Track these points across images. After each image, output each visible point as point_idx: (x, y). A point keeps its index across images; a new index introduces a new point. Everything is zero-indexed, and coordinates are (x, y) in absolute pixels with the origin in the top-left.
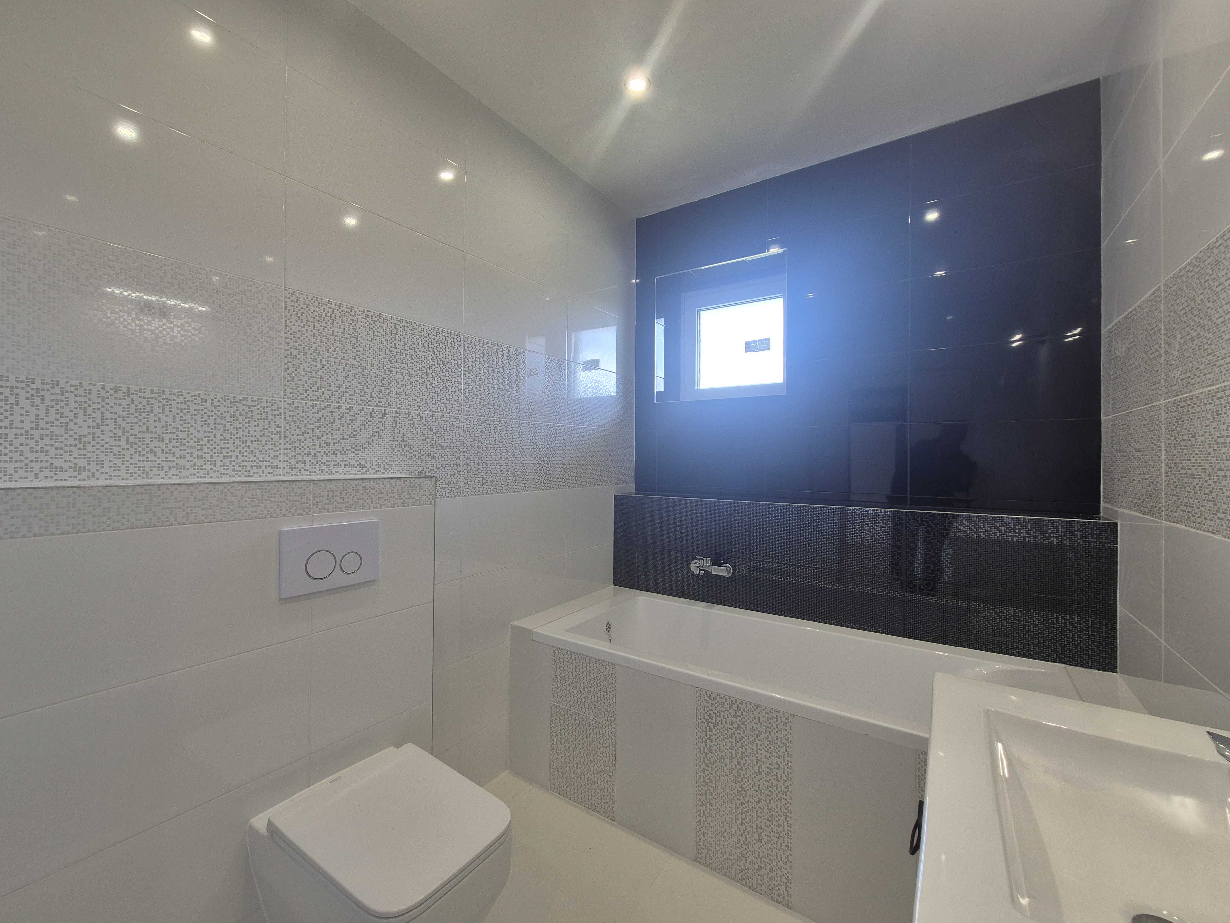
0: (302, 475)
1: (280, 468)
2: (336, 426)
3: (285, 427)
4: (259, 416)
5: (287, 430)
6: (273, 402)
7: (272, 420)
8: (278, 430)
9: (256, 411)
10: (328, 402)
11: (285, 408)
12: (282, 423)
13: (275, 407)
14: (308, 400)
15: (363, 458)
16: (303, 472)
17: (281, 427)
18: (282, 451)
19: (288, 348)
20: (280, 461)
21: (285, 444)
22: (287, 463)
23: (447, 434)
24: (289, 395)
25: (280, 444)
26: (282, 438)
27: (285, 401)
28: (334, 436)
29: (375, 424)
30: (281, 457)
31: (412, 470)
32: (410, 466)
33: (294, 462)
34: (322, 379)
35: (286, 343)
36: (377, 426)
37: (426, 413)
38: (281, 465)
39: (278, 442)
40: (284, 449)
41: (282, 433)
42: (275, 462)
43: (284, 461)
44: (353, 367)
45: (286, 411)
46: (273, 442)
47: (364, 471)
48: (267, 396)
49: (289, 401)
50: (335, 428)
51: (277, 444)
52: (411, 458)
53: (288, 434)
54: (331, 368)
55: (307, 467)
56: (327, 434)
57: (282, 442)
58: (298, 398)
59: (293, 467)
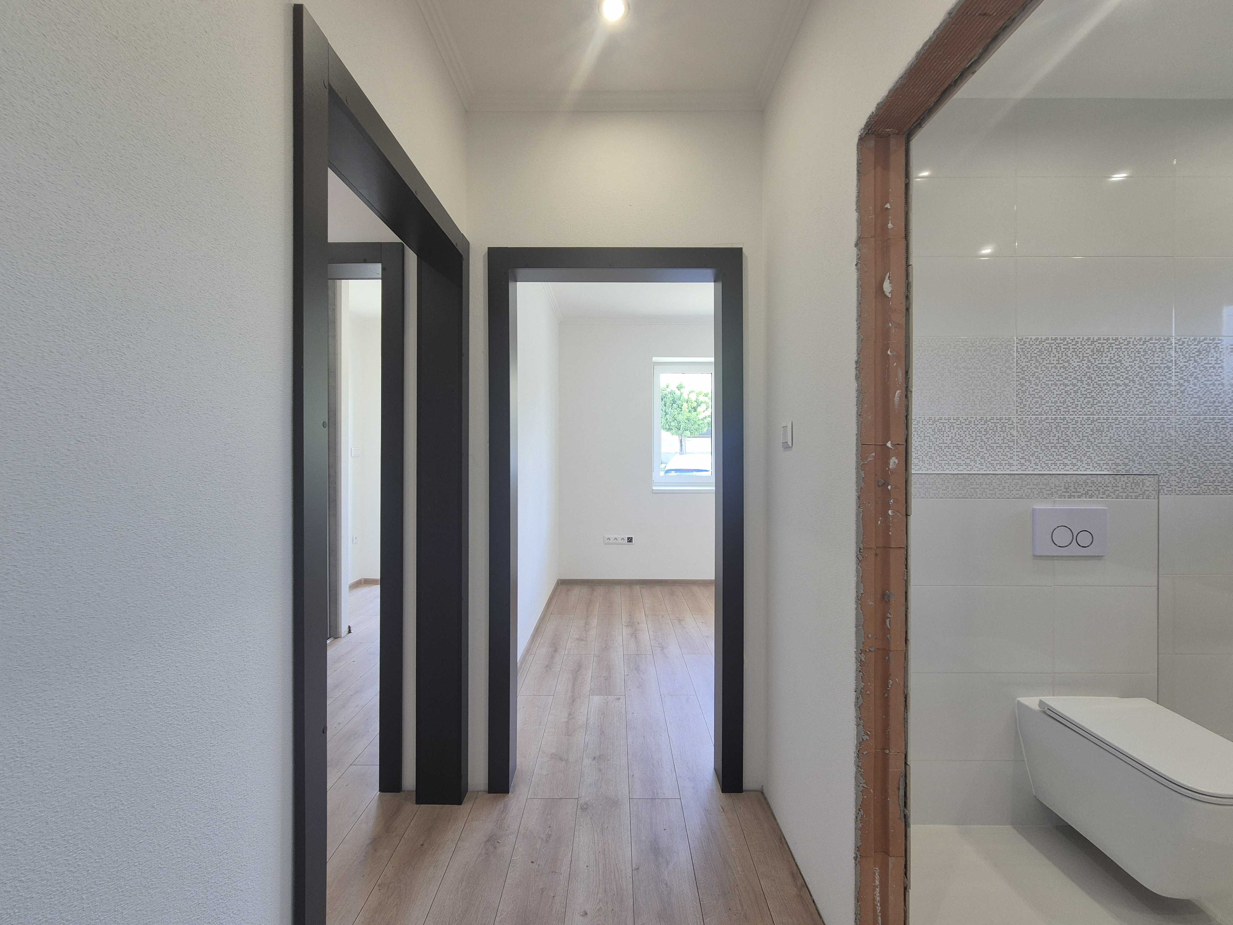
0: (1029, 470)
1: (1014, 465)
2: (1053, 433)
3: (1017, 436)
4: (1000, 429)
5: (1019, 438)
6: (1009, 419)
7: (1009, 431)
8: (1013, 438)
9: (999, 426)
10: (1047, 415)
11: (1017, 423)
12: (1015, 433)
13: (1010, 423)
14: (1032, 415)
15: (1075, 458)
16: (1029, 468)
17: (1014, 436)
18: (1015, 453)
19: (1018, 379)
20: (1014, 460)
21: (1017, 448)
22: (1019, 462)
23: (1156, 435)
24: (1020, 413)
25: (1014, 448)
26: (1015, 444)
27: (1017, 418)
28: (1052, 441)
29: (1085, 429)
30: (1015, 458)
31: (1119, 468)
32: (1118, 465)
33: (1023, 461)
34: (1042, 399)
35: (1017, 376)
36: (1086, 431)
37: (1133, 417)
38: (1015, 463)
39: (1012, 447)
40: (1017, 452)
41: (1015, 440)
42: (1011, 461)
43: (1017, 460)
44: (1066, 385)
45: (1017, 424)
46: (1009, 447)
47: (1075, 469)
48: (1006, 415)
49: (1020, 417)
50: (1052, 435)
51: (1012, 448)
52: (1118, 457)
53: (1019, 441)
54: (1048, 389)
55: (1032, 465)
56: (1046, 440)
57: (1015, 447)
58: (1026, 415)
59: (1023, 465)
